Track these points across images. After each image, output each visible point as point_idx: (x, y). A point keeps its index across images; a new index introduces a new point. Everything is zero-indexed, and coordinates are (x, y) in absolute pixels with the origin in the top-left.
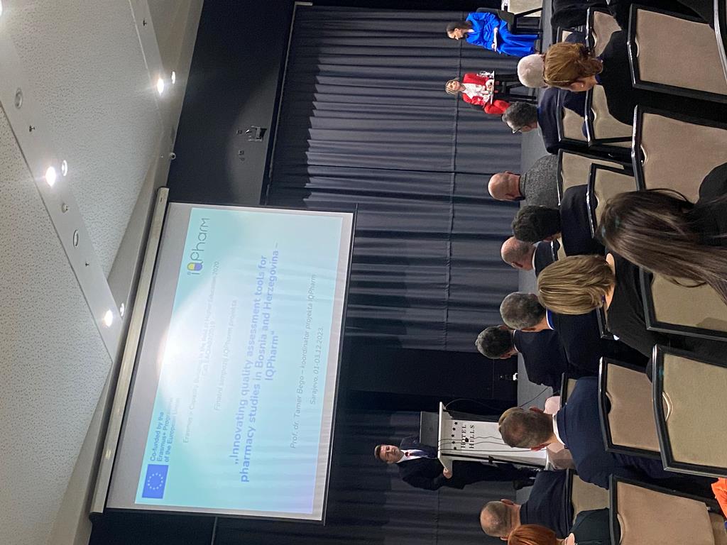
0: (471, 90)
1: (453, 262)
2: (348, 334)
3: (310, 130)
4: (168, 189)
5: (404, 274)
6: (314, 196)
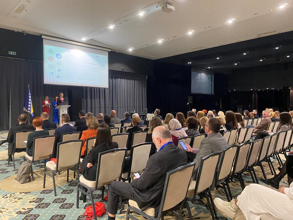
1: (100, 108)
2: (84, 88)
3: (124, 79)
5: (97, 98)
6: (111, 80)
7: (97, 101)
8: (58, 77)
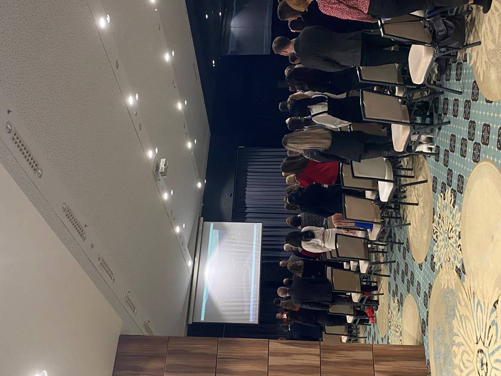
4: (203, 218)
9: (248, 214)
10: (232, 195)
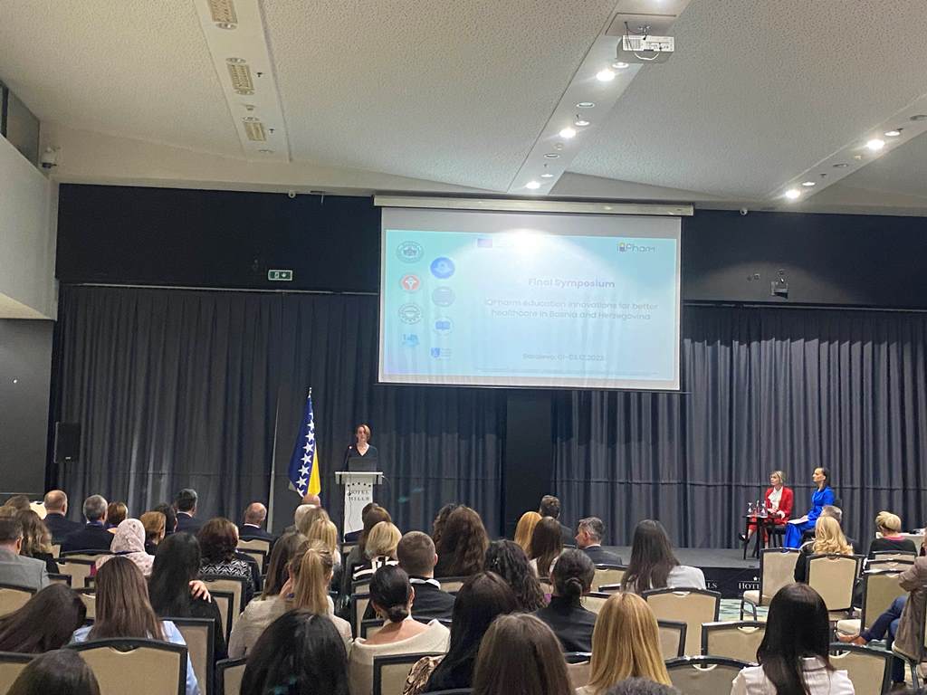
0: (776, 497)
3: (802, 340)
4: (692, 214)
6: (725, 350)
7: (640, 452)
8: (437, 352)
9: (728, 349)
10: (782, 299)
